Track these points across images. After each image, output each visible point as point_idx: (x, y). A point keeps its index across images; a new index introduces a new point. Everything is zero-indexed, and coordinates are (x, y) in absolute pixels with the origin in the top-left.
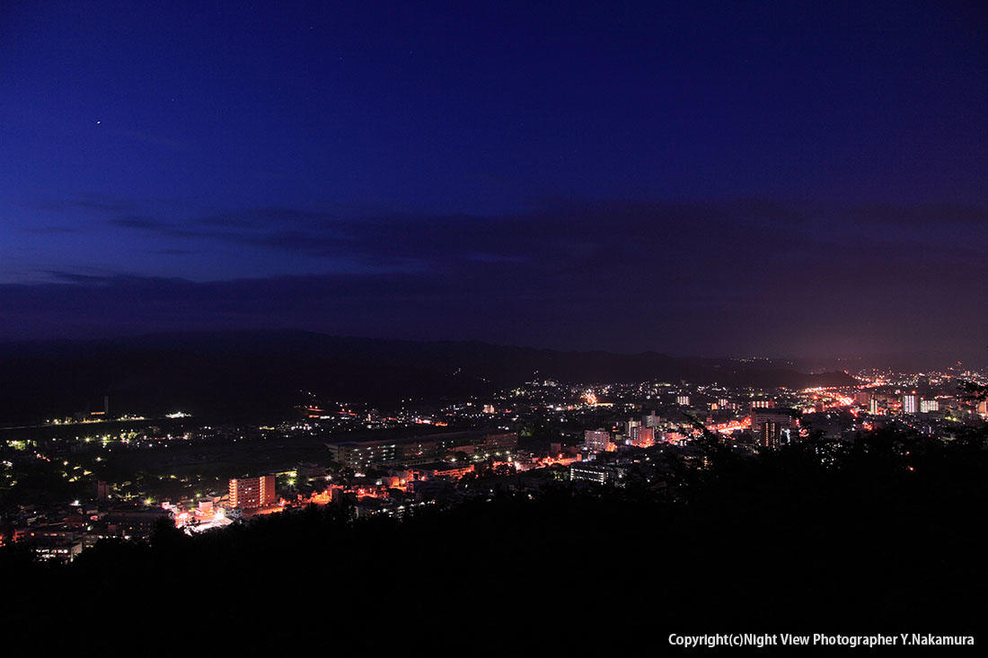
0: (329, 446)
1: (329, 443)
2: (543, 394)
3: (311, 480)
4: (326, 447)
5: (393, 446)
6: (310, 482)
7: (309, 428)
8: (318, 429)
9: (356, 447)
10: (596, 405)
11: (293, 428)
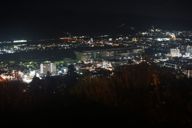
0: (75, 52)
1: (75, 51)
2: (155, 34)
3: (69, 64)
4: (74, 52)
5: (98, 53)
6: (68, 65)
7: (68, 46)
8: (71, 46)
9: (85, 52)
10: (175, 39)
11: (62, 46)
